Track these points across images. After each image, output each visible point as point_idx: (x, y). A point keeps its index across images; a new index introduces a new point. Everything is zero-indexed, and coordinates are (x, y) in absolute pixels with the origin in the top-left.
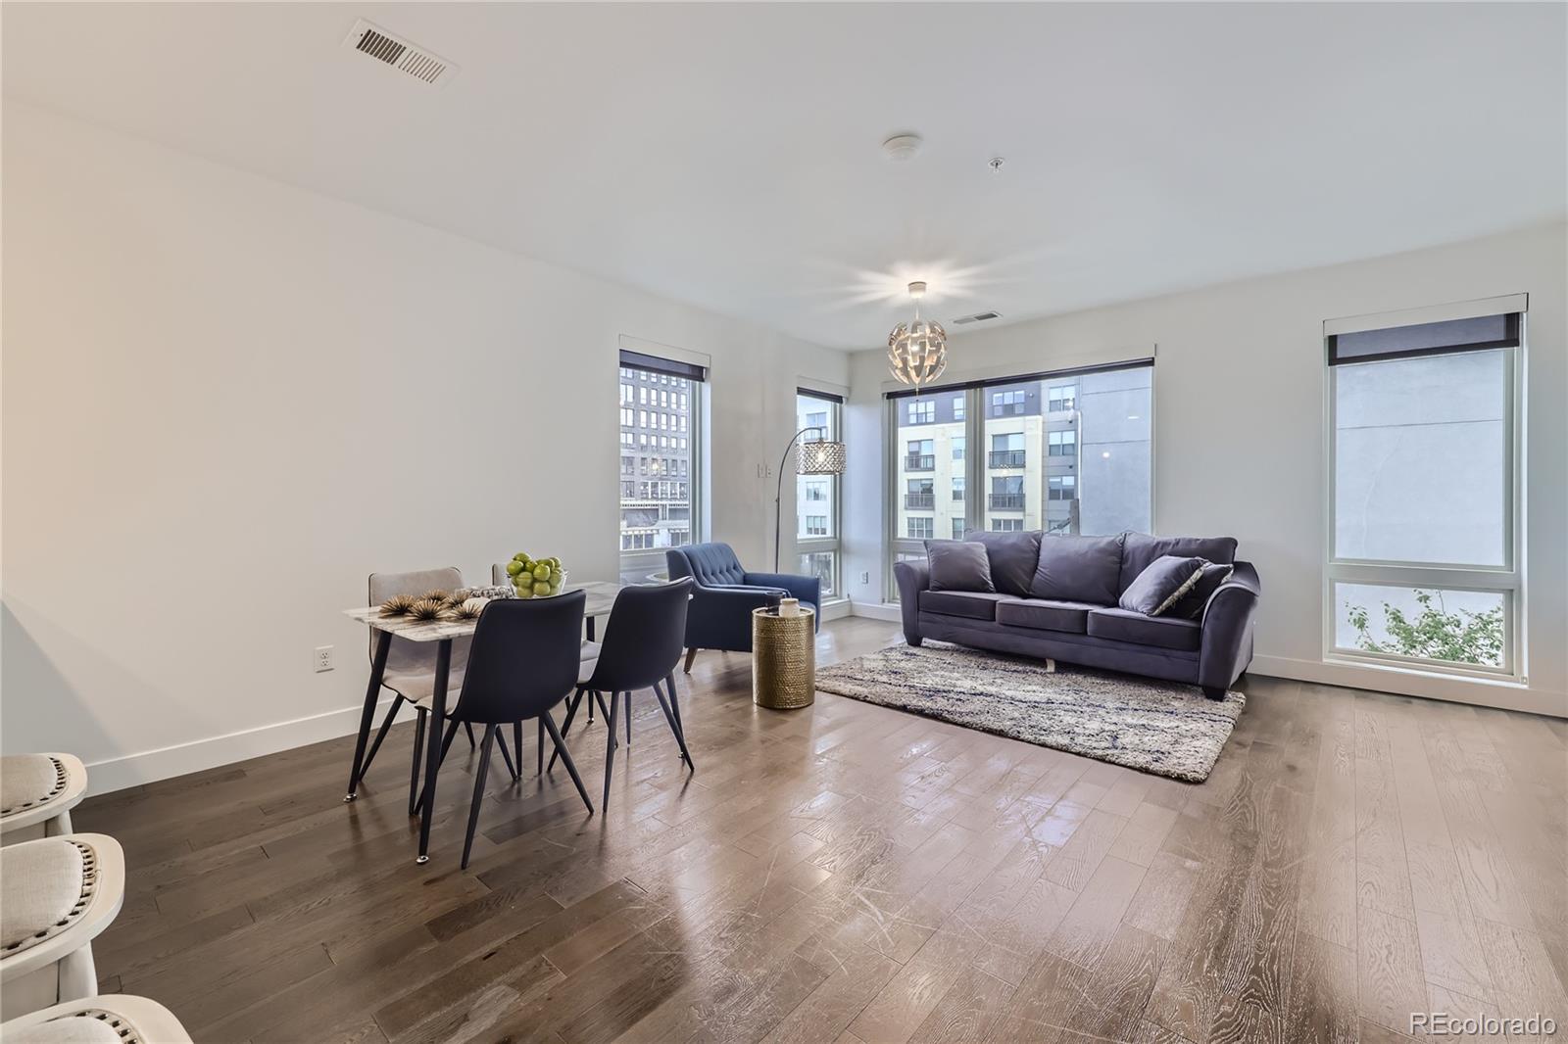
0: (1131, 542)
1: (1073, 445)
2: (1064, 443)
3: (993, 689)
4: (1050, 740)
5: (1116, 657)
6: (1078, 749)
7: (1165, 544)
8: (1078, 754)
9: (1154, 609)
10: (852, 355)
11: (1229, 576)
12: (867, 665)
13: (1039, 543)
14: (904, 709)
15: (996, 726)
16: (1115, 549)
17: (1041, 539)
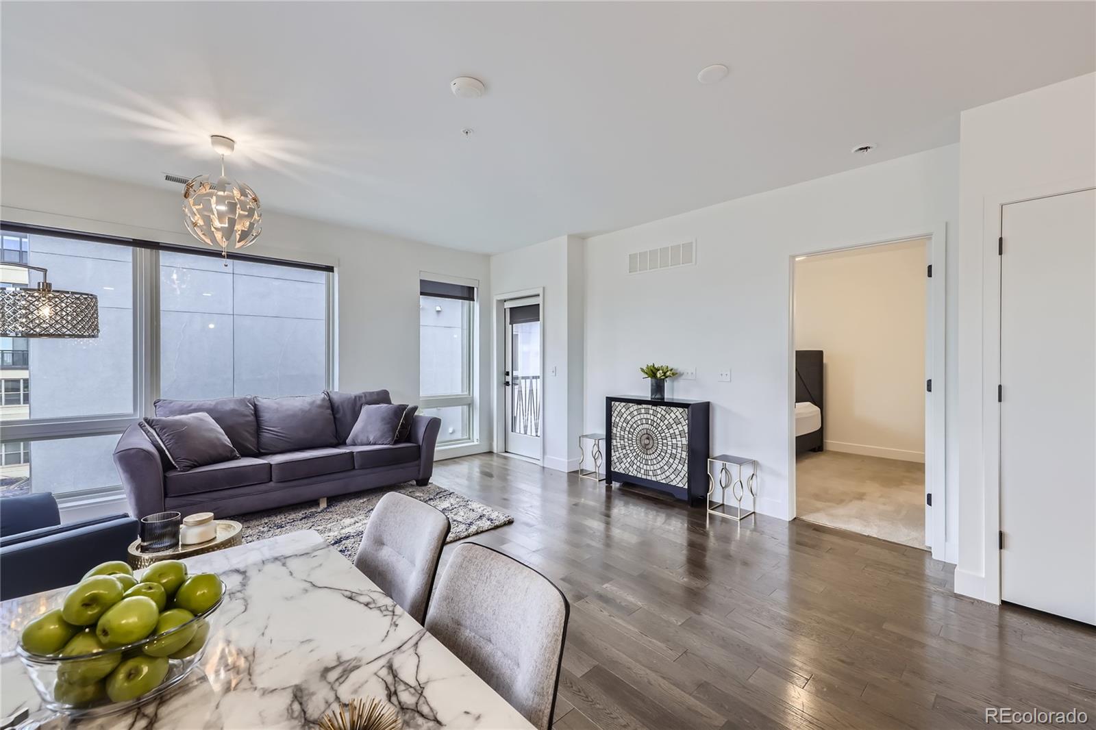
5: (373, 479)
9: (392, 440)
13: (255, 406)
16: (327, 404)
17: (256, 403)
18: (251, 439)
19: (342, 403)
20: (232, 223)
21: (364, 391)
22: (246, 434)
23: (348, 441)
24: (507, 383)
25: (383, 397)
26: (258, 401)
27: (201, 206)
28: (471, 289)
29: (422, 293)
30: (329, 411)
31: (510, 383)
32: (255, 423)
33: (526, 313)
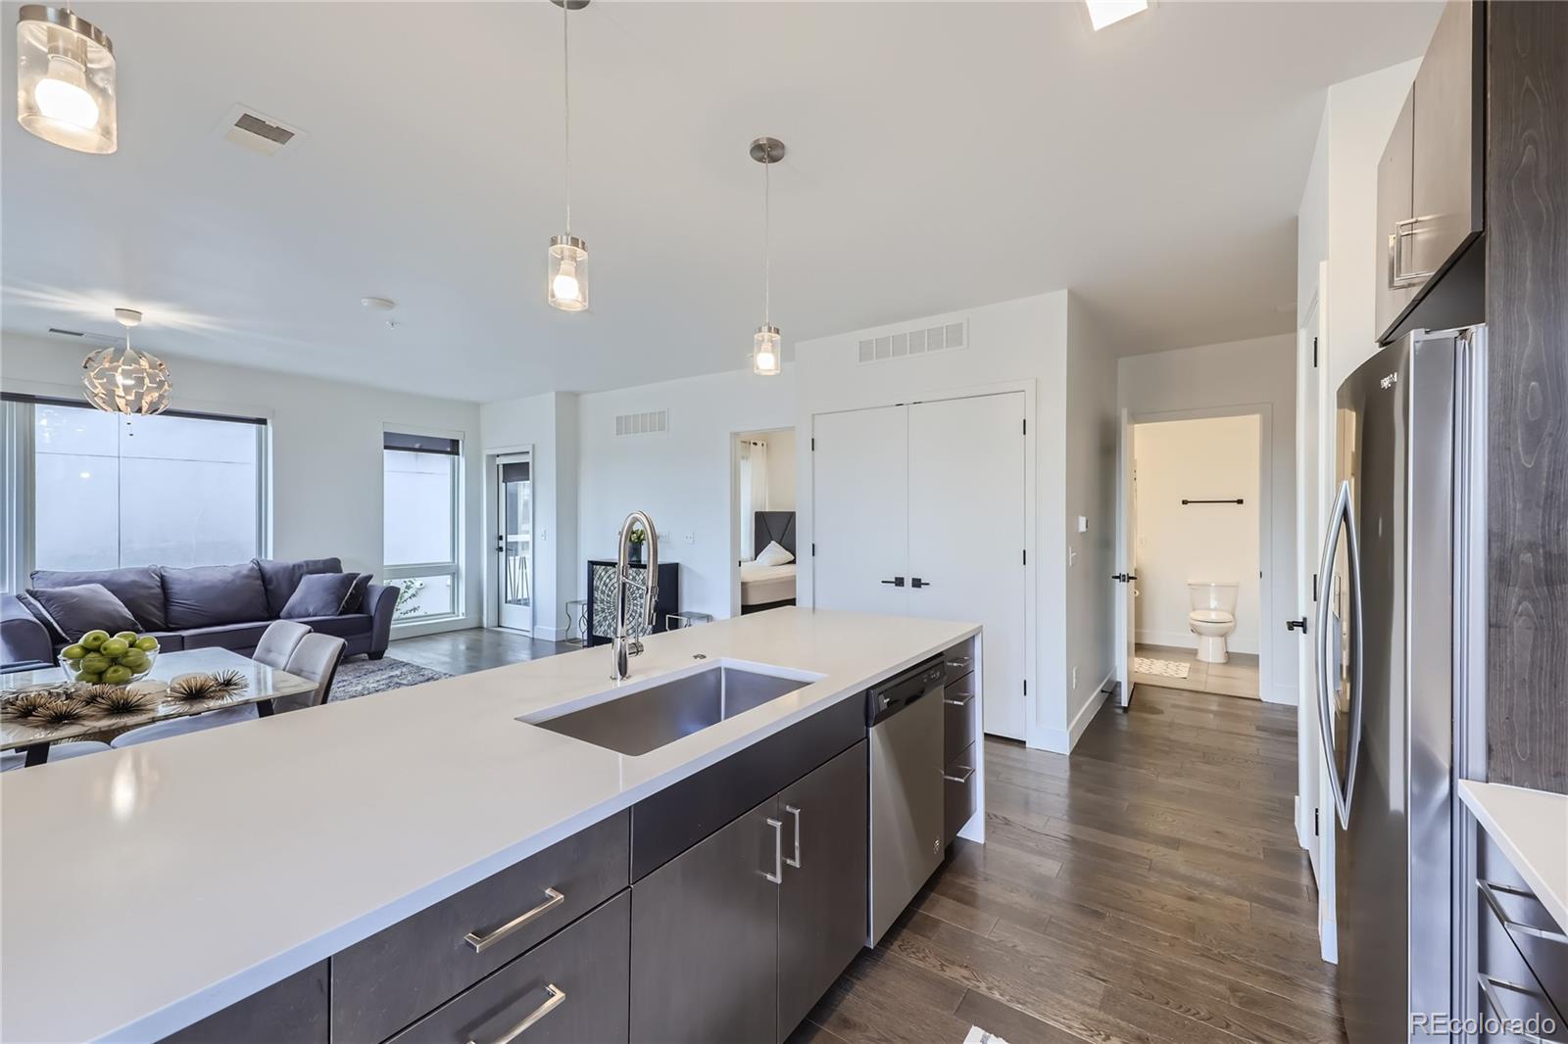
0: (267, 566)
9: (337, 611)
16: (256, 574)
17: (164, 574)
18: (159, 613)
19: (276, 573)
20: (140, 396)
21: (307, 559)
22: (151, 607)
23: (282, 614)
24: (500, 549)
25: (333, 565)
26: (165, 571)
27: (105, 380)
28: (455, 443)
29: (386, 447)
30: (259, 582)
31: (504, 549)
32: (161, 596)
33: (516, 471)
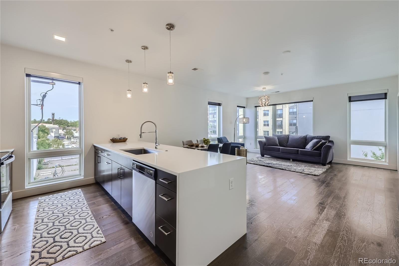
0: (308, 136)
1: (296, 112)
2: (294, 111)
3: (280, 163)
4: (291, 170)
5: (304, 158)
6: (296, 171)
7: (315, 137)
8: (297, 172)
9: (312, 149)
10: (247, 99)
11: (327, 143)
12: (254, 159)
13: (289, 137)
14: (264, 166)
15: (281, 168)
18: (286, 144)
19: (309, 138)
23: (305, 148)
28: (386, 94)
30: (305, 140)
32: (287, 140)
